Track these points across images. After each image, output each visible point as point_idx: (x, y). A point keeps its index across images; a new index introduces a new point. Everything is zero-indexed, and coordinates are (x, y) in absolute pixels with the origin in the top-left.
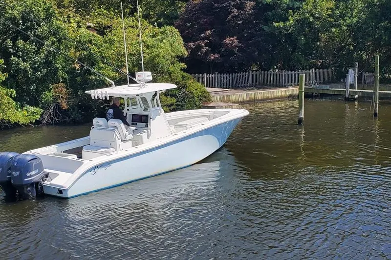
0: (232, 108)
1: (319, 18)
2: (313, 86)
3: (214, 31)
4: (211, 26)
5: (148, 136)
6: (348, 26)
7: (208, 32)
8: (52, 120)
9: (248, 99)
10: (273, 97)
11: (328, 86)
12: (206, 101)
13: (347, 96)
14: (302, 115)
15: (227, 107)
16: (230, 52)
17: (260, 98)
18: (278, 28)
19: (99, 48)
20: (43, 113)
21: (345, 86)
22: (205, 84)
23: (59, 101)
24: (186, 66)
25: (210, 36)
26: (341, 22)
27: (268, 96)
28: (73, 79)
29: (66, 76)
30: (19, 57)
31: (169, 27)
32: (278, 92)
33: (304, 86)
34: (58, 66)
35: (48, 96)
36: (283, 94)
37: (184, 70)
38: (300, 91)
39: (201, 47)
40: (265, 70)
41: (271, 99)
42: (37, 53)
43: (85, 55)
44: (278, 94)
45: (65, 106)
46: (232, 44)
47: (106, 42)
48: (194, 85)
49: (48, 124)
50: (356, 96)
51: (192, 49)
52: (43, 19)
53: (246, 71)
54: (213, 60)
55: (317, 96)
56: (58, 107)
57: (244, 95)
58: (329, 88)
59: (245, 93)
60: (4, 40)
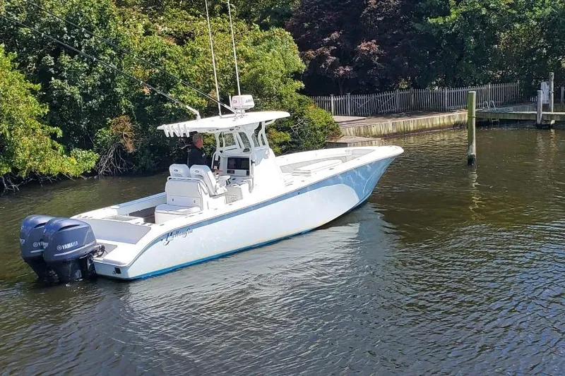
0: (371, 144)
1: (495, 10)
2: (489, 109)
3: (344, 33)
4: (339, 26)
5: (250, 189)
6: (538, 20)
7: (335, 35)
8: (113, 170)
9: (395, 131)
10: (430, 126)
11: (511, 108)
12: (333, 136)
13: (539, 122)
14: (474, 153)
15: (363, 144)
16: (367, 62)
17: (412, 129)
18: (436, 26)
19: (176, 64)
20: (99, 160)
21: (536, 108)
22: (333, 111)
23: (122, 141)
24: (303, 85)
25: (337, 40)
26: (528, 14)
27: (423, 125)
28: (140, 109)
29: (131, 106)
30: (63, 79)
31: (277, 30)
32: (439, 119)
33: (475, 110)
34: (118, 90)
35: (104, 134)
36: (446, 121)
37: (301, 91)
38: (470, 117)
39: (326, 57)
40: (419, 88)
41: (429, 129)
42: (89, 72)
43: (157, 74)
44: (438, 123)
45: (130, 148)
46: (369, 51)
47: (187, 54)
48: (315, 113)
49: (107, 174)
50: (553, 122)
51: (312, 60)
52: (97, 24)
53: (392, 90)
54: (343, 75)
55: (495, 123)
56: (121, 150)
57: (388, 125)
58: (513, 111)
59: (390, 122)
60: (41, 56)
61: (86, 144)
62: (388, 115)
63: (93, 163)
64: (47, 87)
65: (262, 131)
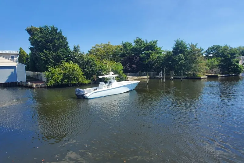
1: (153, 61)
2: (152, 76)
4: (129, 62)
7: (129, 64)
8: (93, 83)
13: (159, 78)
14: (148, 82)
15: (131, 80)
16: (134, 68)
18: (144, 63)
21: (159, 76)
22: (128, 75)
27: (142, 78)
29: (96, 73)
30: (86, 69)
31: (119, 63)
32: (144, 77)
34: (95, 71)
35: (92, 78)
37: (123, 72)
38: (147, 77)
39: (127, 67)
40: (142, 72)
42: (90, 68)
45: (96, 80)
48: (124, 75)
50: (161, 78)
51: (125, 67)
52: (92, 61)
53: (138, 72)
54: (130, 70)
56: (94, 80)
57: (136, 78)
58: (156, 76)
59: (137, 77)
60: (83, 66)
61: (89, 79)
62: (137, 76)
63: (90, 82)
64: (84, 71)
65: (114, 78)
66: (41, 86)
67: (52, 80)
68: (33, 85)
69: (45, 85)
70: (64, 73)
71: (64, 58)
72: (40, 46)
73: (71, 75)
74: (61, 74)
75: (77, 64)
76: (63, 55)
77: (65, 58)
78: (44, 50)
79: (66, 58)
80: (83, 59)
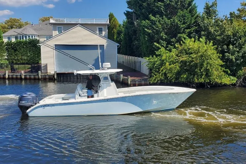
8: (241, 85)
20: (237, 81)
30: (229, 53)
35: (241, 72)
60: (223, 46)
61: (234, 75)
63: (235, 81)
64: (224, 56)
66: (140, 82)
67: (160, 73)
68: (127, 80)
69: (146, 82)
70: (182, 61)
71: (184, 30)
72: (144, 8)
73: (196, 66)
74: (177, 62)
75: (211, 44)
76: (184, 23)
77: (187, 29)
78: (151, 15)
79: (189, 30)
80: (224, 31)
